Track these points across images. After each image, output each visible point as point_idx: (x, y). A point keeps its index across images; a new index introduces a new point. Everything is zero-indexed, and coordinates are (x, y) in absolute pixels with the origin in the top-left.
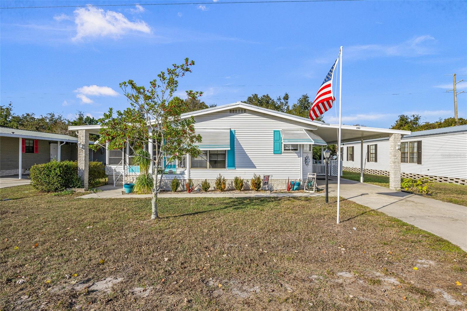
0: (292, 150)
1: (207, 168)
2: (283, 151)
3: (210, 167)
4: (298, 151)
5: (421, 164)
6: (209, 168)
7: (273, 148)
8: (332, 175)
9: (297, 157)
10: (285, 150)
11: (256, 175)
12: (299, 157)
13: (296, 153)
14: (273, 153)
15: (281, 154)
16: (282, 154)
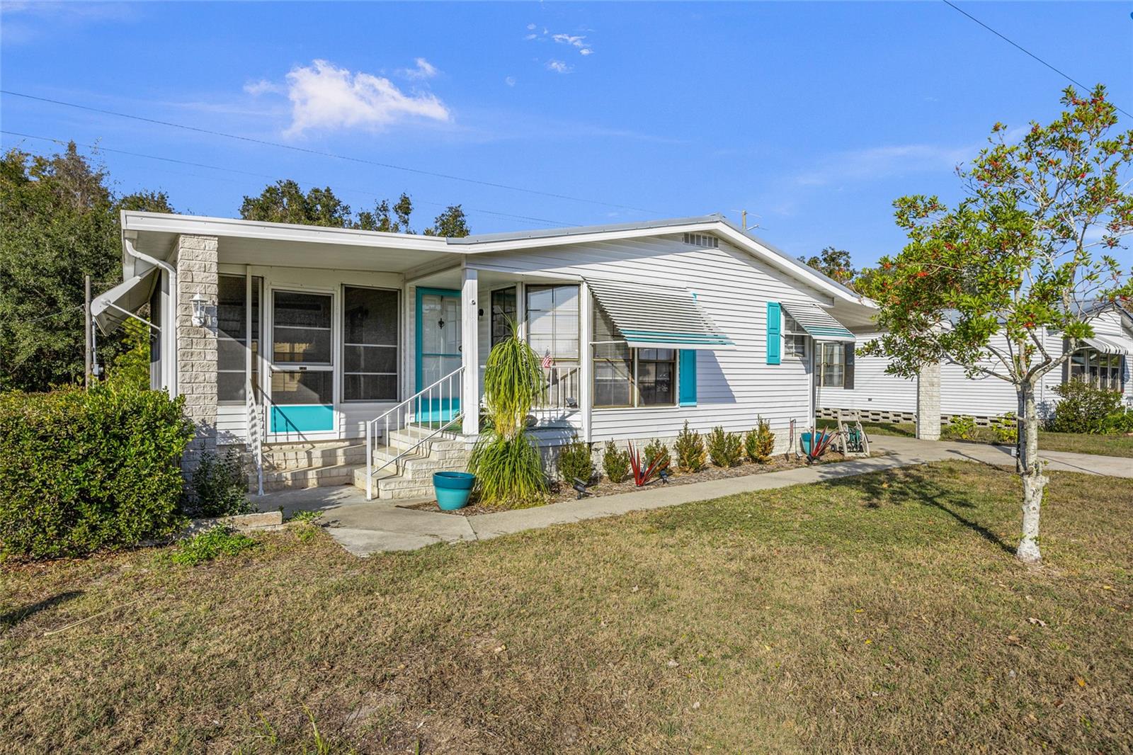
1: (633, 406)
2: (782, 356)
3: (639, 403)
4: (807, 358)
5: (852, 388)
6: (638, 406)
7: (766, 349)
9: (804, 372)
10: (787, 353)
12: (807, 373)
13: (803, 362)
14: (765, 360)
15: (779, 364)
16: (782, 366)
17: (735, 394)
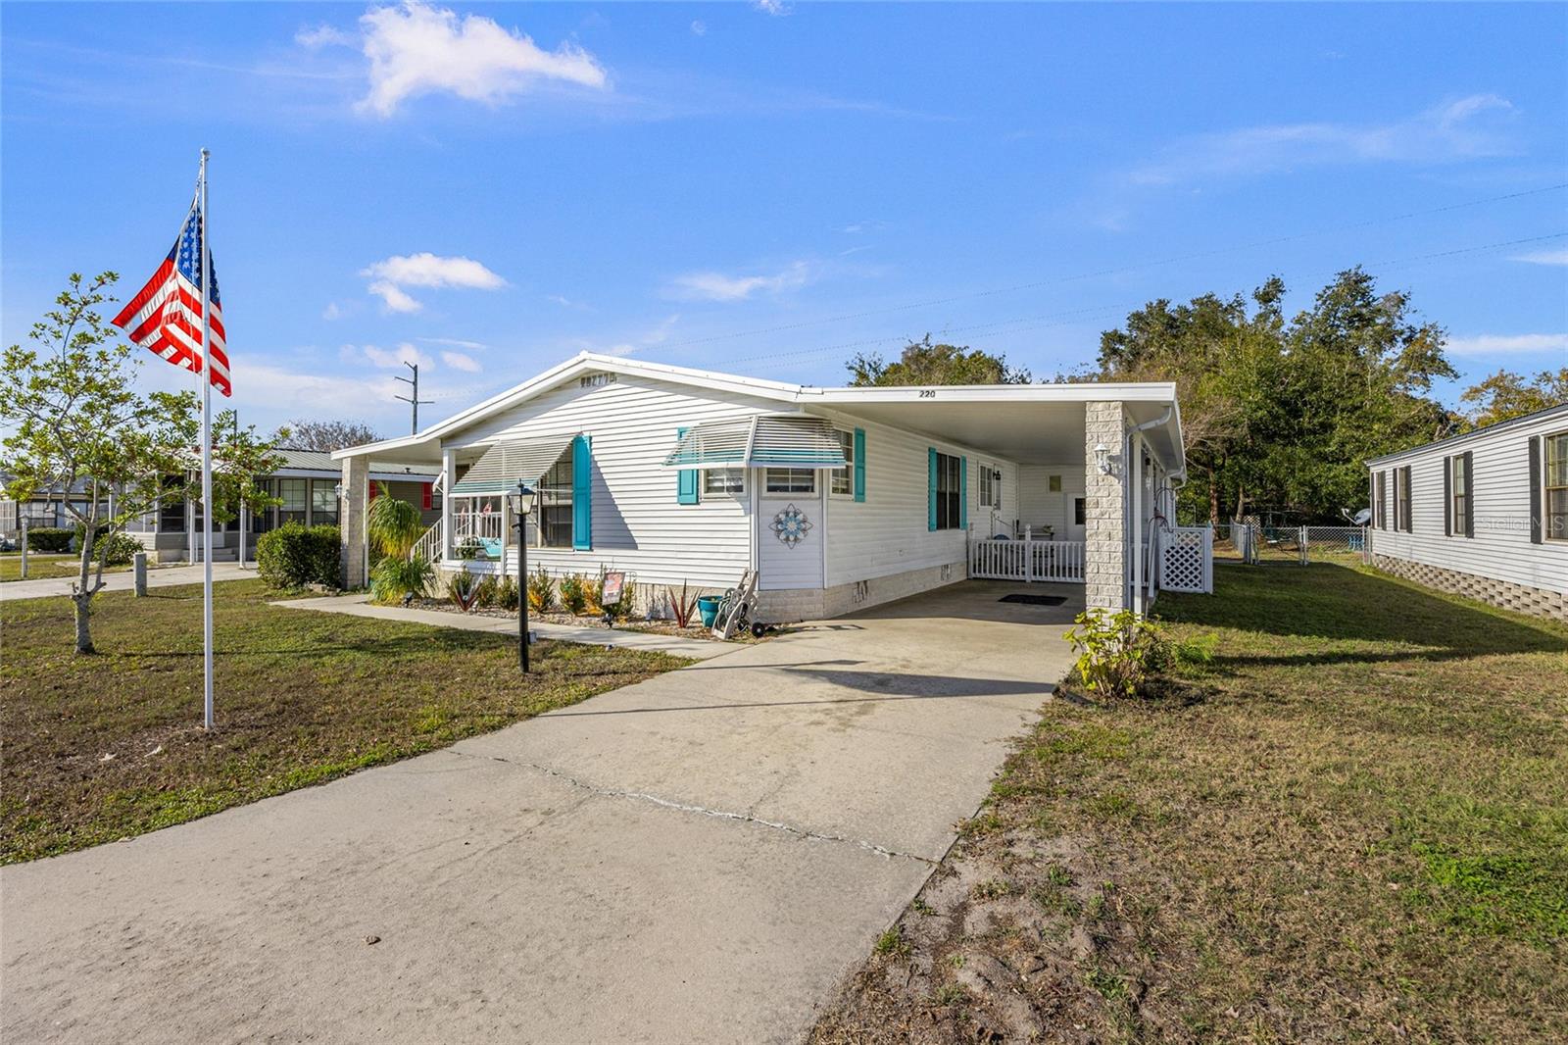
0: (729, 489)
1: (537, 546)
2: (702, 493)
3: (543, 544)
4: (744, 493)
6: (541, 547)
7: (676, 486)
8: (1162, 586)
9: (742, 513)
10: (708, 489)
11: (605, 569)
12: (746, 515)
13: (738, 500)
14: (675, 500)
15: (698, 503)
16: (701, 505)
17: (637, 541)
